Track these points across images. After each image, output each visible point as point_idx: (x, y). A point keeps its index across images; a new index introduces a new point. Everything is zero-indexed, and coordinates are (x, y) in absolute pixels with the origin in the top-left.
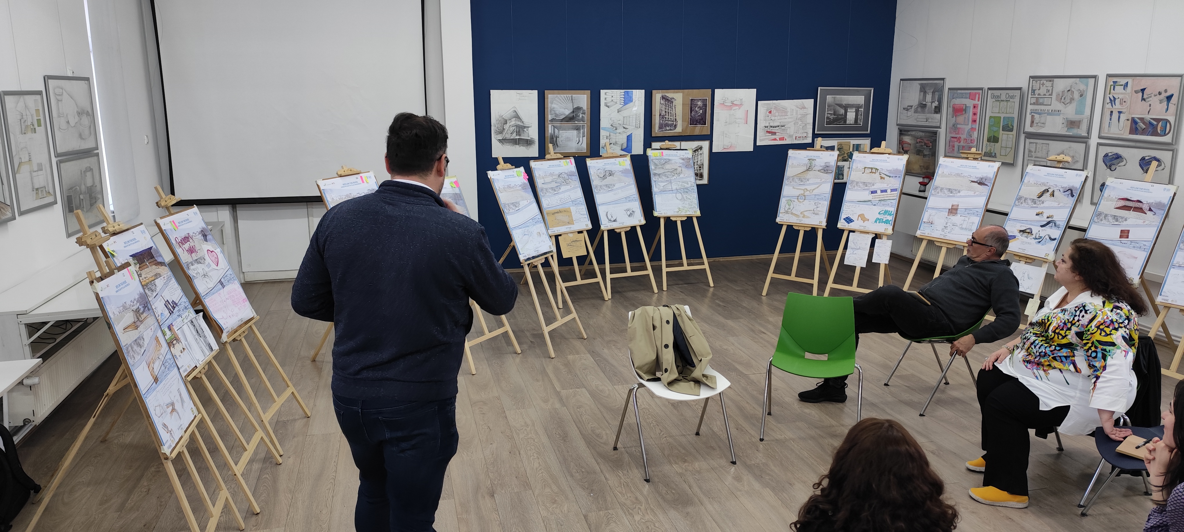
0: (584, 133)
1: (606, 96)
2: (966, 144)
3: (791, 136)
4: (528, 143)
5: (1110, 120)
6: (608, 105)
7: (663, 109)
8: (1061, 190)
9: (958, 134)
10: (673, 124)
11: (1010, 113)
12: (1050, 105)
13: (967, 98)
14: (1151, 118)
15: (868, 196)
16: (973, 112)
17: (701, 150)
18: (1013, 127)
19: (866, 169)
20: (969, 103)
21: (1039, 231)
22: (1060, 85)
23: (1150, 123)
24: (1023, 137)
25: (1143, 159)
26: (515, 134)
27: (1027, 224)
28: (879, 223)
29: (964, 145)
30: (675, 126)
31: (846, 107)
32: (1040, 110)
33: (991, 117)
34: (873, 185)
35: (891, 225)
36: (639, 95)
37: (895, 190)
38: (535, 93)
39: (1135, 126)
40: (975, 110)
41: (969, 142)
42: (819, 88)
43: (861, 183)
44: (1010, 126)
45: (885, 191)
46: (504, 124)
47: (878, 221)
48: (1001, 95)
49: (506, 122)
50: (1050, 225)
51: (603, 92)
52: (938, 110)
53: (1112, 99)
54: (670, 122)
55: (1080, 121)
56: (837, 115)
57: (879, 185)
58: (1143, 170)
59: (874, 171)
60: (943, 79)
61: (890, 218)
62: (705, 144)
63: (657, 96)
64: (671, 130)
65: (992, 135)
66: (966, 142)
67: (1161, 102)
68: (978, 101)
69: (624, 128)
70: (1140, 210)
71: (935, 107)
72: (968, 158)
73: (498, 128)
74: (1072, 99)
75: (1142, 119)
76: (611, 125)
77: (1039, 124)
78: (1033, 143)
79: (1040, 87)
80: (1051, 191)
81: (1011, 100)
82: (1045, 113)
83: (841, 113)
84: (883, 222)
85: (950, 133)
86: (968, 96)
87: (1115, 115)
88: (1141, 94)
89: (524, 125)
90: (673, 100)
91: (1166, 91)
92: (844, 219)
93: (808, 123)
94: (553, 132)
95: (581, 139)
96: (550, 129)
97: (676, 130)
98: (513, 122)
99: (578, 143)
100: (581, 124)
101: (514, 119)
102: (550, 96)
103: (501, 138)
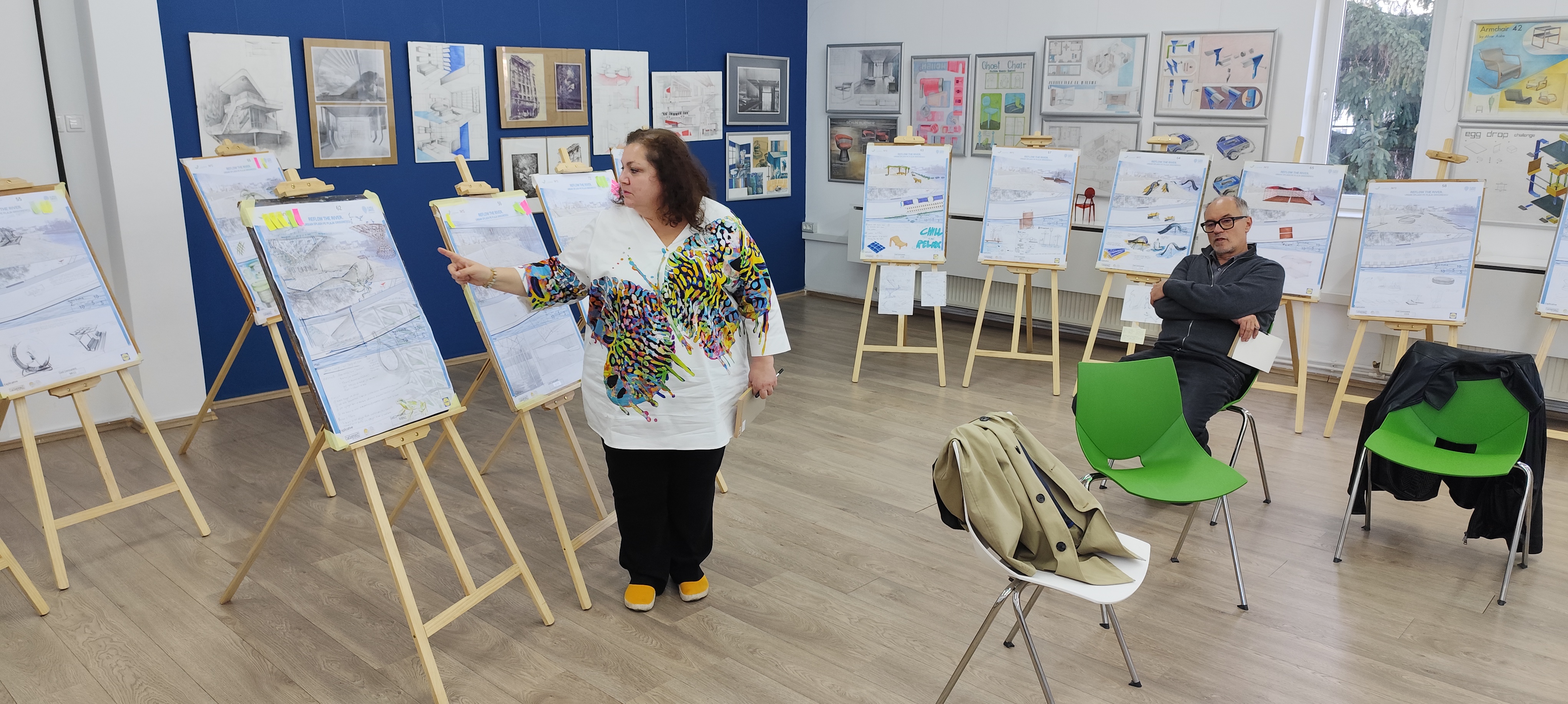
0: (383, 122)
1: (418, 54)
2: (947, 134)
3: (696, 129)
4: (279, 141)
5: (1171, 91)
6: (423, 70)
7: (516, 81)
8: (1177, 181)
9: (933, 120)
10: (533, 106)
11: (1017, 88)
12: (1079, 75)
13: (943, 69)
14: (1232, 87)
15: (898, 209)
16: (955, 88)
17: (577, 151)
18: (1023, 107)
19: (890, 168)
20: (949, 77)
21: (1158, 239)
22: (1093, 48)
23: (1230, 93)
24: (1037, 120)
25: (1222, 140)
26: (248, 125)
27: (1137, 231)
28: (924, 247)
29: (943, 135)
30: (536, 111)
31: (761, 85)
32: (1063, 83)
33: (983, 95)
34: (906, 192)
35: (942, 249)
36: (474, 53)
37: (940, 197)
38: (284, 42)
39: (1207, 98)
40: (958, 86)
41: (952, 131)
42: (728, 54)
43: (887, 189)
44: (1017, 104)
45: (926, 200)
46: (224, 104)
47: (921, 245)
48: (999, 63)
49: (227, 99)
50: (1173, 229)
51: (412, 46)
52: (894, 87)
53: (1172, 64)
54: (528, 104)
55: (1126, 95)
56: (751, 97)
57: (914, 193)
58: (1223, 154)
59: (903, 170)
60: (900, 44)
61: (939, 239)
62: (582, 141)
63: (505, 57)
64: (530, 117)
65: (987, 118)
66: (947, 130)
67: (1245, 65)
68: (963, 72)
69: (454, 112)
70: (1302, 200)
71: (890, 84)
72: (1032, 146)
73: (211, 111)
74: (1112, 67)
75: (1218, 89)
76: (431, 108)
77: (1064, 102)
78: (1055, 127)
79: (1062, 52)
80: (1162, 184)
81: (1017, 70)
82: (1072, 86)
83: (756, 95)
84: (928, 246)
85: (918, 119)
86: (946, 66)
87: (1178, 85)
88: (1215, 56)
89: (267, 106)
90: (530, 65)
91: (1251, 51)
92: (869, 246)
93: (717, 109)
94: (325, 121)
95: (379, 133)
96: (318, 114)
97: (537, 119)
98: (243, 99)
99: (374, 142)
100: (378, 106)
101: (245, 93)
102: (315, 49)
103: (221, 133)
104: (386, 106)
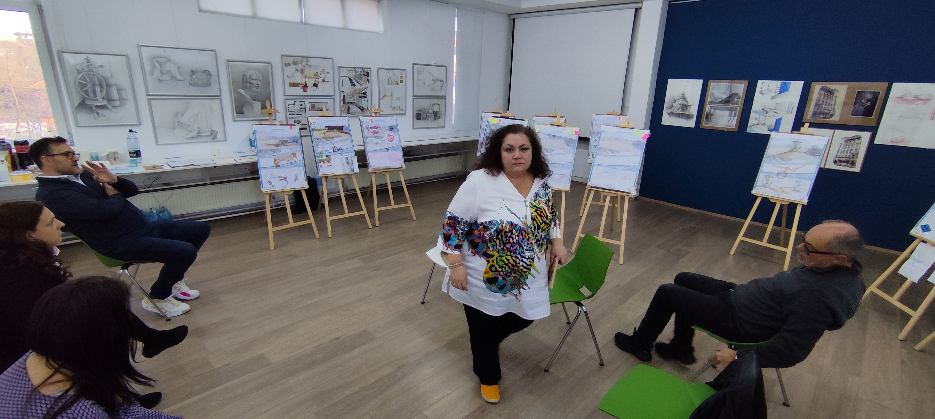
0: (735, 113)
1: (762, 86)
4: (689, 117)
6: (763, 92)
7: (822, 99)
10: (830, 113)
17: (859, 140)
26: (680, 110)
30: (832, 115)
36: (797, 86)
38: (701, 82)
46: (674, 103)
49: (675, 101)
51: (760, 82)
54: (826, 111)
62: (866, 136)
63: (817, 88)
64: (826, 118)
69: (775, 112)
73: (669, 105)
76: (762, 109)
89: (688, 104)
90: (834, 91)
92: (922, 226)
94: (709, 111)
95: (732, 118)
96: (707, 108)
97: (831, 119)
98: (680, 102)
99: (729, 121)
100: (735, 107)
101: (682, 99)
102: (712, 84)
103: (670, 112)
104: (739, 107)
